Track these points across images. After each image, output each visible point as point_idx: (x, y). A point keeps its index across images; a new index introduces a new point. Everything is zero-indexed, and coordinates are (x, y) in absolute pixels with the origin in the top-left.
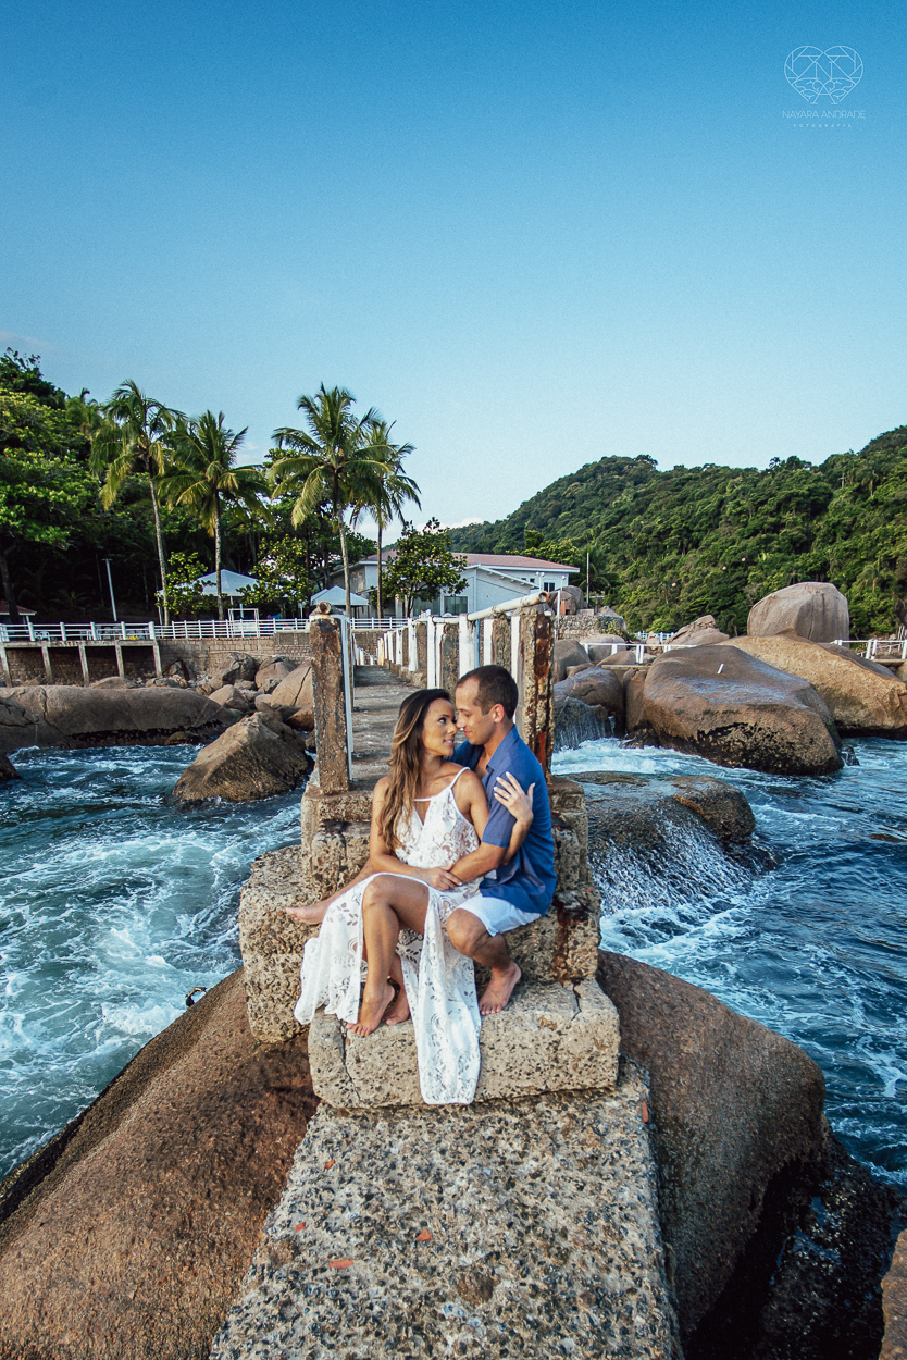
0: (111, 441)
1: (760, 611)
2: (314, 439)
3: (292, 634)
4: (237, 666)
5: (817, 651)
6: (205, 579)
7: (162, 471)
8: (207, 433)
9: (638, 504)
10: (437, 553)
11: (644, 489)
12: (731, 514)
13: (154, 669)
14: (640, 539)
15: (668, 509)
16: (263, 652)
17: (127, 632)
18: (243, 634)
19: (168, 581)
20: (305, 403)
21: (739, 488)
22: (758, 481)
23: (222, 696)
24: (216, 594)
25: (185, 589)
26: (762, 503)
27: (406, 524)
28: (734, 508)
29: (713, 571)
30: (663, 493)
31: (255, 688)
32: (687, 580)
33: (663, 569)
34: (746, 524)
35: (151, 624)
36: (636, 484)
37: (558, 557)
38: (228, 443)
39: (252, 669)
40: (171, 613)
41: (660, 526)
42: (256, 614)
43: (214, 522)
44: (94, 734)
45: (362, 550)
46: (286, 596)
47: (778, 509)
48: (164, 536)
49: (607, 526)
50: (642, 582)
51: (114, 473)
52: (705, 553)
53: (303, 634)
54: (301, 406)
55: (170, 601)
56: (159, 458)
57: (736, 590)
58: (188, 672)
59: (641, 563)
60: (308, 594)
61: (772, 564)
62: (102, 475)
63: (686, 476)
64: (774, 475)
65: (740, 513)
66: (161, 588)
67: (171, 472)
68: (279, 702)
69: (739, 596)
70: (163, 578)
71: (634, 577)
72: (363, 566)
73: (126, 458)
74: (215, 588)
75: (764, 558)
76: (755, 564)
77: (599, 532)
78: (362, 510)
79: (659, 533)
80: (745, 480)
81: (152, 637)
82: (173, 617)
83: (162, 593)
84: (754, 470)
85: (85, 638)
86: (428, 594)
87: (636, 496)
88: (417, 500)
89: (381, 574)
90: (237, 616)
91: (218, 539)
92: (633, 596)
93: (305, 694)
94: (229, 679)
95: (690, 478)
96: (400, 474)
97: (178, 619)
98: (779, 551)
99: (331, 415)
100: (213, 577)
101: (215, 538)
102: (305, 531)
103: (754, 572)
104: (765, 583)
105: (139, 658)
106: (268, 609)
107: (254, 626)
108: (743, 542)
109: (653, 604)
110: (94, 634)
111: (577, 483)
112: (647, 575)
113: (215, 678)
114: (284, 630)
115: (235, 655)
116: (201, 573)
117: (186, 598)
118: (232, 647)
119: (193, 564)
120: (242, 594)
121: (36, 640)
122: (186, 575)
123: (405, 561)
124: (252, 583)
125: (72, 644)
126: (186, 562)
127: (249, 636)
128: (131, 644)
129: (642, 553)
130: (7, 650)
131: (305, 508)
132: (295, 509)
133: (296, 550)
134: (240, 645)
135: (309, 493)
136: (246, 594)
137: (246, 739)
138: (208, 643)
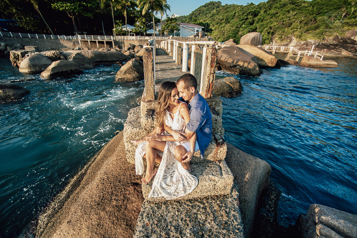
1: (243, 38)
4: (130, 46)
5: (256, 48)
7: (113, 1)
9: (217, 13)
10: (174, 22)
11: (218, 9)
12: (237, 16)
13: (112, 46)
14: (217, 21)
15: (223, 14)
16: (136, 44)
17: (107, 38)
19: (115, 27)
21: (239, 9)
22: (244, 8)
23: (127, 53)
24: (126, 30)
25: (119, 29)
26: (244, 13)
27: (167, 16)
28: (238, 14)
29: (232, 28)
30: (223, 10)
31: (134, 52)
32: (226, 30)
33: (221, 28)
34: (240, 18)
35: (112, 36)
37: (200, 24)
39: (134, 47)
40: (116, 34)
41: (222, 18)
42: (135, 34)
43: (125, 13)
44: (99, 61)
45: (158, 21)
46: (141, 31)
47: (247, 15)
49: (210, 17)
50: (217, 30)
52: (231, 25)
53: (145, 40)
55: (116, 31)
57: (237, 33)
58: (120, 47)
59: (217, 26)
60: (146, 31)
61: (245, 27)
64: (247, 7)
69: (237, 34)
71: (216, 29)
72: (158, 25)
74: (126, 29)
76: (241, 27)
77: (209, 19)
79: (221, 20)
80: (241, 8)
81: (112, 39)
82: (117, 35)
83: (114, 29)
85: (97, 39)
86: (171, 32)
87: (217, 11)
88: (170, 10)
89: (162, 27)
90: (131, 35)
91: (126, 17)
92: (215, 33)
94: (129, 49)
95: (229, 7)
97: (118, 35)
98: (247, 24)
100: (125, 26)
102: (145, 16)
103: (241, 29)
104: (243, 32)
105: (109, 43)
106: (137, 34)
107: (134, 38)
108: (240, 22)
109: (219, 36)
110: (99, 38)
112: (218, 29)
113: (126, 49)
114: (141, 39)
115: (130, 44)
116: (123, 25)
117: (119, 31)
118: (129, 42)
119: (121, 23)
120: (131, 30)
121: (87, 39)
122: (119, 25)
123: (167, 24)
124: (134, 28)
125: (95, 40)
126: (119, 22)
127: (133, 40)
128: (108, 41)
129: (217, 24)
130: (81, 41)
131: (145, 11)
132: (143, 11)
133: (143, 20)
134: (131, 42)
135: (146, 7)
136: (133, 30)
137: (131, 65)
138: (124, 41)
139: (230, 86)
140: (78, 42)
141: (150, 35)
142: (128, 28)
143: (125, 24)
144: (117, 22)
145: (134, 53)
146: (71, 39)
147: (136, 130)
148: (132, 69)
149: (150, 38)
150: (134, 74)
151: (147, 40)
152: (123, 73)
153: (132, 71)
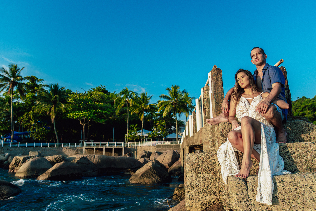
0: (120, 100)
2: (170, 96)
3: (161, 145)
4: (145, 154)
6: (139, 131)
7: (131, 106)
8: (143, 97)
13: (122, 154)
16: (153, 150)
17: (117, 145)
18: (147, 146)
19: (129, 132)
20: (168, 89)
23: (141, 160)
24: (141, 135)
25: (133, 134)
31: (150, 159)
35: (123, 143)
38: (148, 99)
39: (149, 154)
40: (128, 140)
42: (151, 139)
43: (143, 117)
45: (181, 124)
46: (160, 135)
48: (129, 121)
51: (119, 106)
53: (164, 145)
55: (128, 136)
56: (131, 103)
58: (131, 155)
60: (166, 135)
62: (117, 107)
64: (299, 102)
66: (126, 134)
67: (133, 106)
70: (128, 131)
72: (181, 128)
73: (123, 103)
78: (181, 114)
81: (123, 146)
82: (129, 141)
83: (127, 135)
85: (105, 146)
90: (146, 140)
91: (143, 121)
93: (165, 160)
94: (143, 157)
96: (191, 104)
99: (174, 91)
101: (142, 121)
102: (165, 119)
105: (118, 151)
106: (154, 140)
107: (151, 143)
110: (107, 145)
113: (139, 156)
114: (159, 144)
115: (145, 151)
116: (138, 130)
117: (133, 136)
118: (144, 149)
119: (136, 127)
120: (148, 135)
121: (93, 146)
122: (134, 130)
124: (151, 132)
125: (102, 147)
126: (134, 127)
127: (149, 146)
128: (117, 147)
130: (85, 149)
131: (166, 113)
132: (164, 113)
133: (163, 123)
134: (146, 148)
135: (168, 109)
136: (149, 135)
137: (151, 166)
138: (137, 148)
140: (82, 150)
141: (171, 140)
142: (143, 133)
143: (140, 129)
144: (132, 127)
146: (75, 147)
147: (203, 154)
148: (151, 171)
149: (172, 143)
150: (154, 178)
151: (167, 145)
152: (139, 177)
153: (152, 174)
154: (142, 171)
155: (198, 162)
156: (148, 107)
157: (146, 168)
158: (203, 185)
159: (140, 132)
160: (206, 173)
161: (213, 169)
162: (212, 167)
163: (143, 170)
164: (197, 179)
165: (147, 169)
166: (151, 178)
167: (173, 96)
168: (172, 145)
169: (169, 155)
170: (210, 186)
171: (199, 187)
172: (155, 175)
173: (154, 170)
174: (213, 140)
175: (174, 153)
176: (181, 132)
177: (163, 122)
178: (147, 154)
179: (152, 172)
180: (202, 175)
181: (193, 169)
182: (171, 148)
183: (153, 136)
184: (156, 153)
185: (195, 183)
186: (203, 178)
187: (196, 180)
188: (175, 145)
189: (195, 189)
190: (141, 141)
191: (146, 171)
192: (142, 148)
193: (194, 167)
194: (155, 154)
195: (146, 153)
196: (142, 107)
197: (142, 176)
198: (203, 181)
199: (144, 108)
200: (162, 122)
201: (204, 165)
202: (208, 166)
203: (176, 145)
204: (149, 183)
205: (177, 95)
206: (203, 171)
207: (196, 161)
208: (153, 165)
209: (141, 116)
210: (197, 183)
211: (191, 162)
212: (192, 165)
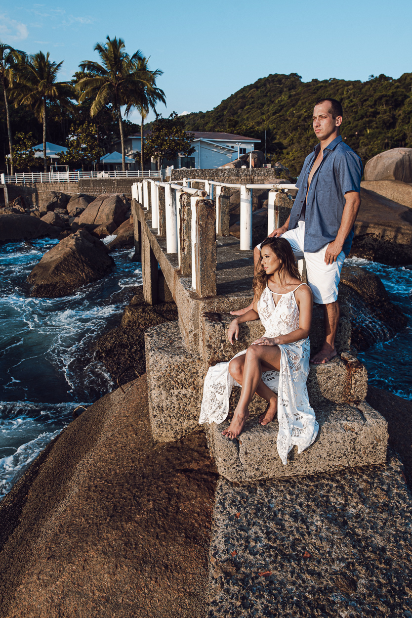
1: (372, 164)
2: (104, 67)
3: (89, 180)
4: (55, 199)
6: (36, 147)
7: (11, 85)
8: (40, 64)
9: (291, 101)
10: (177, 132)
11: (294, 93)
12: (347, 106)
13: (3, 202)
14: (294, 121)
15: (310, 104)
16: (72, 191)
18: (59, 181)
19: (13, 149)
20: (99, 48)
21: (351, 91)
22: (362, 88)
23: (49, 218)
24: (43, 157)
25: (24, 154)
26: (365, 100)
27: (158, 115)
28: (349, 103)
30: (306, 95)
31: (67, 213)
34: (356, 113)
36: (290, 89)
37: (249, 134)
38: (52, 70)
39: (65, 200)
40: (15, 168)
41: (306, 114)
42: (67, 168)
43: (43, 114)
45: (131, 129)
46: (85, 158)
47: (375, 104)
48: (11, 123)
49: (274, 114)
50: (295, 147)
53: (96, 180)
54: (96, 49)
55: (14, 161)
56: (10, 79)
58: (26, 203)
59: (295, 135)
60: (98, 156)
61: (373, 136)
63: (319, 85)
64: (371, 85)
65: (352, 106)
66: (8, 153)
67: (16, 86)
68: (84, 222)
70: (10, 148)
71: (292, 143)
72: (133, 139)
74: (42, 153)
75: (368, 132)
76: (363, 135)
77: (269, 117)
78: (132, 108)
79: (305, 118)
80: (354, 87)
81: (3, 182)
82: (16, 171)
83: (9, 156)
84: (359, 82)
86: (169, 158)
87: (290, 97)
88: (164, 102)
89: (144, 145)
90: (55, 171)
91: (44, 125)
92: (291, 154)
93: (100, 216)
94: (51, 207)
95: (321, 86)
96: (154, 86)
98: (377, 128)
99: (114, 54)
100: (42, 146)
101: (43, 124)
102: (96, 120)
103: (362, 140)
104: (370, 147)
106: (74, 166)
107: (66, 175)
108: (356, 123)
111: (255, 89)
112: (299, 142)
113: (42, 206)
114: (85, 178)
115: (54, 193)
116: (34, 144)
117: (24, 159)
118: (52, 188)
119: (29, 139)
120: (58, 157)
122: (25, 145)
123: (158, 137)
124: (65, 150)
126: (25, 138)
127: (63, 181)
129: (295, 129)
131: (98, 106)
132: (92, 107)
133: (92, 130)
134: (57, 187)
135: (101, 98)
136: (61, 157)
137: (74, 247)
138: (37, 186)
139: (352, 289)
141: (109, 167)
142: (48, 151)
143: (40, 143)
144: (19, 138)
145: (66, 217)
147: (179, 360)
148: (75, 258)
149: (112, 175)
150: (83, 271)
151: (103, 180)
152: (50, 271)
153: (76, 265)
154: (55, 258)
155: (170, 373)
156: (54, 91)
157: (63, 252)
158: (177, 406)
159: (39, 150)
160: (182, 388)
161: (193, 382)
162: (192, 380)
163: (58, 256)
164: (169, 398)
165: (65, 253)
166: (76, 273)
167: (111, 65)
168: (113, 180)
169: (109, 207)
170: (189, 407)
171: (171, 410)
172: (84, 266)
173: (80, 255)
174: (195, 335)
175: (118, 200)
176: (131, 149)
177: (92, 126)
178: (60, 199)
179: (78, 259)
180: (176, 392)
181: (163, 384)
182: (111, 186)
183: (70, 160)
184: (80, 198)
185: (164, 404)
186: (177, 396)
187: (167, 399)
188: (120, 179)
189: (166, 412)
190: (45, 171)
191: (65, 259)
192: (48, 186)
193: (163, 380)
194: (77, 200)
195: (58, 199)
196: (40, 89)
197: (58, 270)
198: (178, 400)
199: (45, 92)
200: (88, 128)
201: (179, 377)
202: (185, 378)
203: (122, 179)
204: (72, 284)
205: (122, 66)
206: (177, 386)
207: (167, 371)
208: (77, 245)
209: (39, 111)
210: (168, 403)
211: (158, 371)
212: (160, 377)
